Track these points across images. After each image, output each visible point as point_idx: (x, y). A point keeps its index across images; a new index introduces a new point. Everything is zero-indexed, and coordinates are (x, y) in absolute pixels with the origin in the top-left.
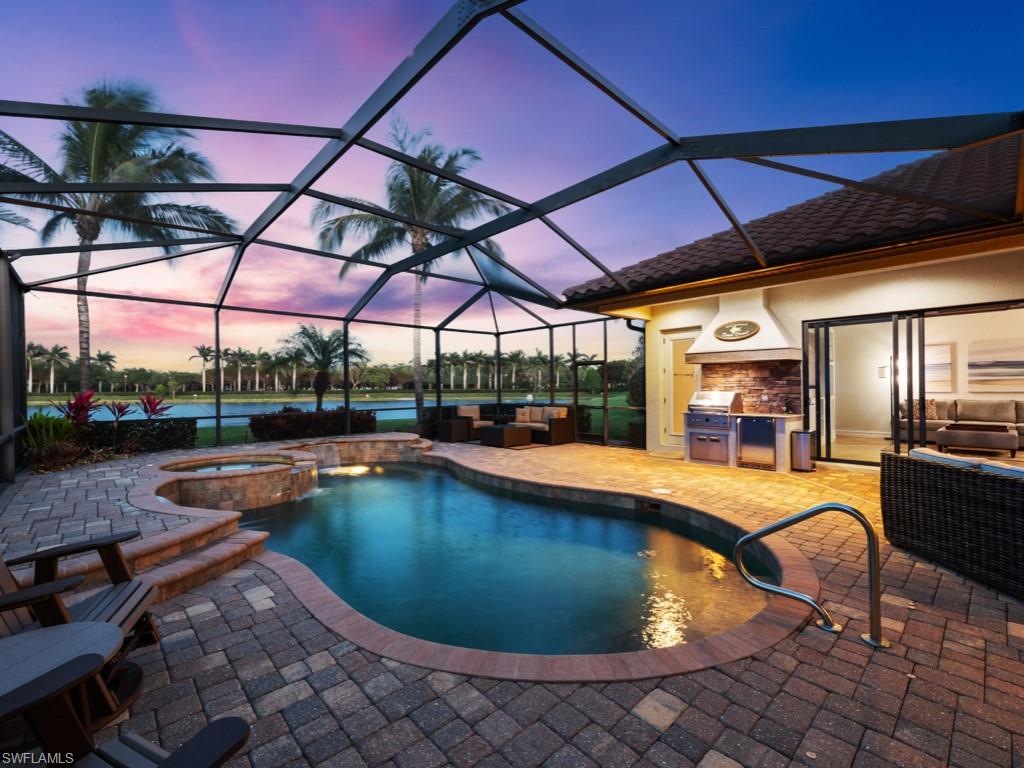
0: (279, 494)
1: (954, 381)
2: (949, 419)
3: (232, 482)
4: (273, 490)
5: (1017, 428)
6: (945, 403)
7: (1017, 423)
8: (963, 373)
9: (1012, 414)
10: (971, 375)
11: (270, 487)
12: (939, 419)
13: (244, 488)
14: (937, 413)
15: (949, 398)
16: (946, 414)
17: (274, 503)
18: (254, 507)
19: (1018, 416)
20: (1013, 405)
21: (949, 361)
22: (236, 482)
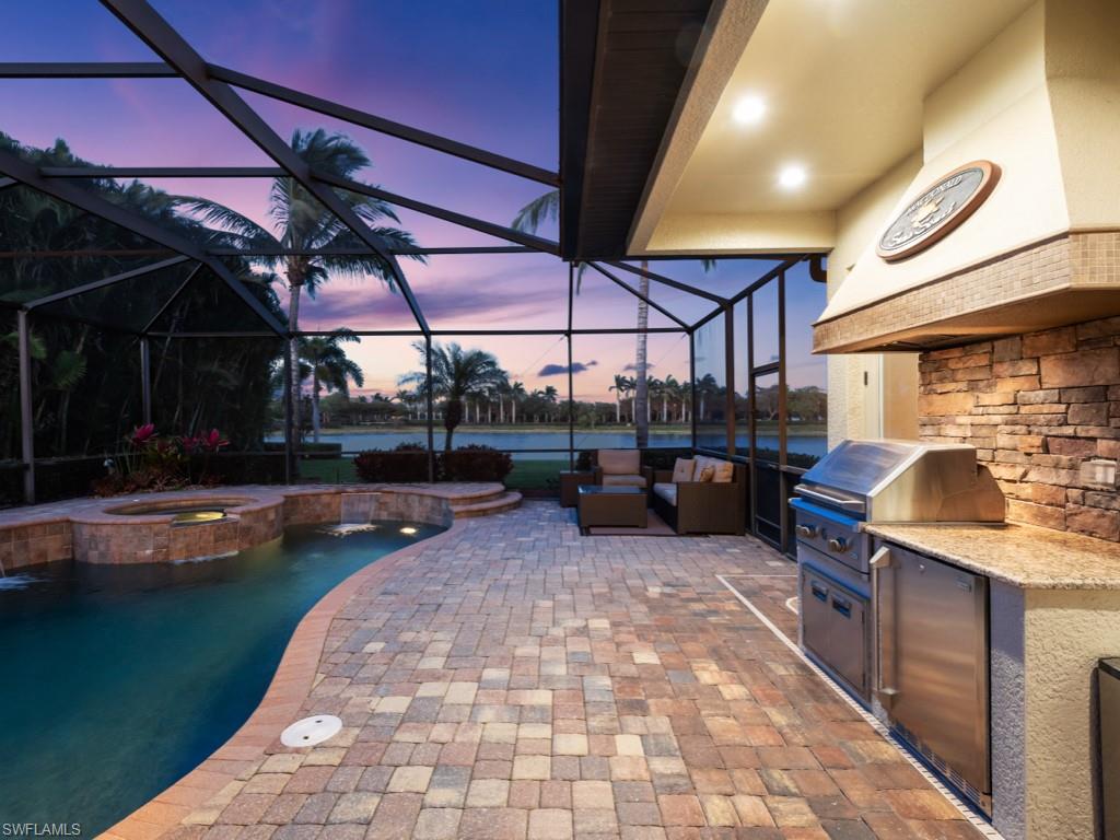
0: (148, 552)
3: (97, 530)
4: (142, 545)
11: (136, 540)
13: (108, 539)
17: (141, 561)
18: (117, 562)
22: (101, 531)
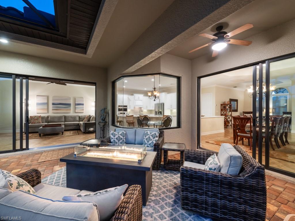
1: (48, 109)
2: (46, 122)
5: (65, 124)
6: (45, 117)
7: (65, 122)
8: (51, 106)
9: (63, 120)
10: (53, 107)
12: (42, 123)
14: (42, 121)
15: (46, 115)
16: (45, 121)
19: (65, 120)
20: (64, 117)
21: (46, 102)
